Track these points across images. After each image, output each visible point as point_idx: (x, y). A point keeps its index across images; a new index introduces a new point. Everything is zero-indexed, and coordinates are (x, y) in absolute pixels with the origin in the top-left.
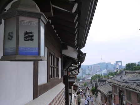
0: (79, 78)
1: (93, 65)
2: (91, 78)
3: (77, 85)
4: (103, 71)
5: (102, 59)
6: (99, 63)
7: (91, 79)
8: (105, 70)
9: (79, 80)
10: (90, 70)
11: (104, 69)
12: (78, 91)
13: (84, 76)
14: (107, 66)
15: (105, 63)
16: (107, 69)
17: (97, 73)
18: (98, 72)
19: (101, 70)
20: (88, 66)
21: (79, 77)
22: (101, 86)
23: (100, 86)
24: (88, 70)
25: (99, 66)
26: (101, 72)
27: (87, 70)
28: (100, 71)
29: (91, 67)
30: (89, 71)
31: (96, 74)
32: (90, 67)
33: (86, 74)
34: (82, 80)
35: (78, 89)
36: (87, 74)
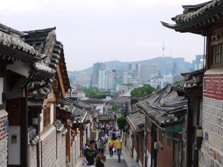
0: (107, 92)
1: (142, 61)
2: (132, 93)
3: (69, 111)
4: (164, 76)
5: (164, 49)
6: (156, 58)
7: (130, 95)
8: (170, 76)
9: (105, 98)
10: (134, 75)
11: (167, 74)
12: (75, 122)
13: (118, 88)
14: (175, 65)
15: (170, 58)
16: (174, 72)
17: (149, 81)
18: (151, 81)
19: (160, 74)
20: (130, 65)
21: (106, 90)
22: (134, 114)
23: (132, 113)
24: (129, 74)
25: (155, 64)
26: (159, 80)
27: (126, 73)
28: (157, 78)
29: (137, 66)
30: (130, 77)
31: (148, 83)
32: (134, 68)
33: (124, 84)
34: (112, 97)
35: (76, 118)
36: (126, 83)
